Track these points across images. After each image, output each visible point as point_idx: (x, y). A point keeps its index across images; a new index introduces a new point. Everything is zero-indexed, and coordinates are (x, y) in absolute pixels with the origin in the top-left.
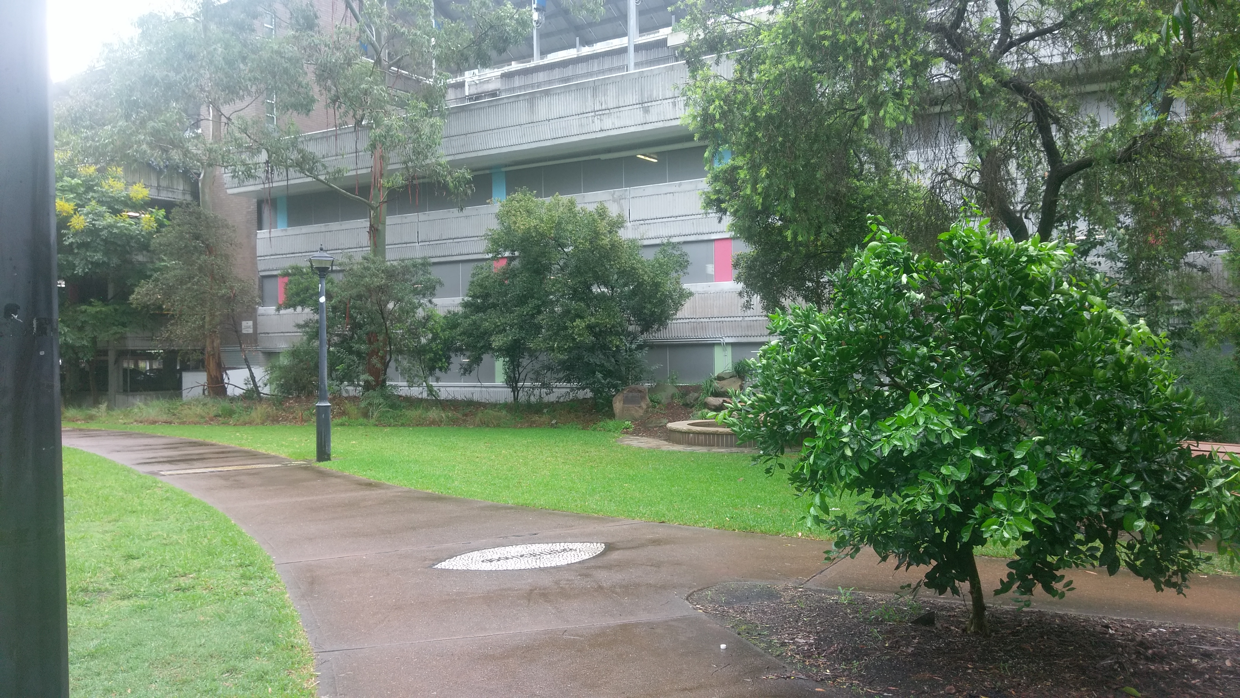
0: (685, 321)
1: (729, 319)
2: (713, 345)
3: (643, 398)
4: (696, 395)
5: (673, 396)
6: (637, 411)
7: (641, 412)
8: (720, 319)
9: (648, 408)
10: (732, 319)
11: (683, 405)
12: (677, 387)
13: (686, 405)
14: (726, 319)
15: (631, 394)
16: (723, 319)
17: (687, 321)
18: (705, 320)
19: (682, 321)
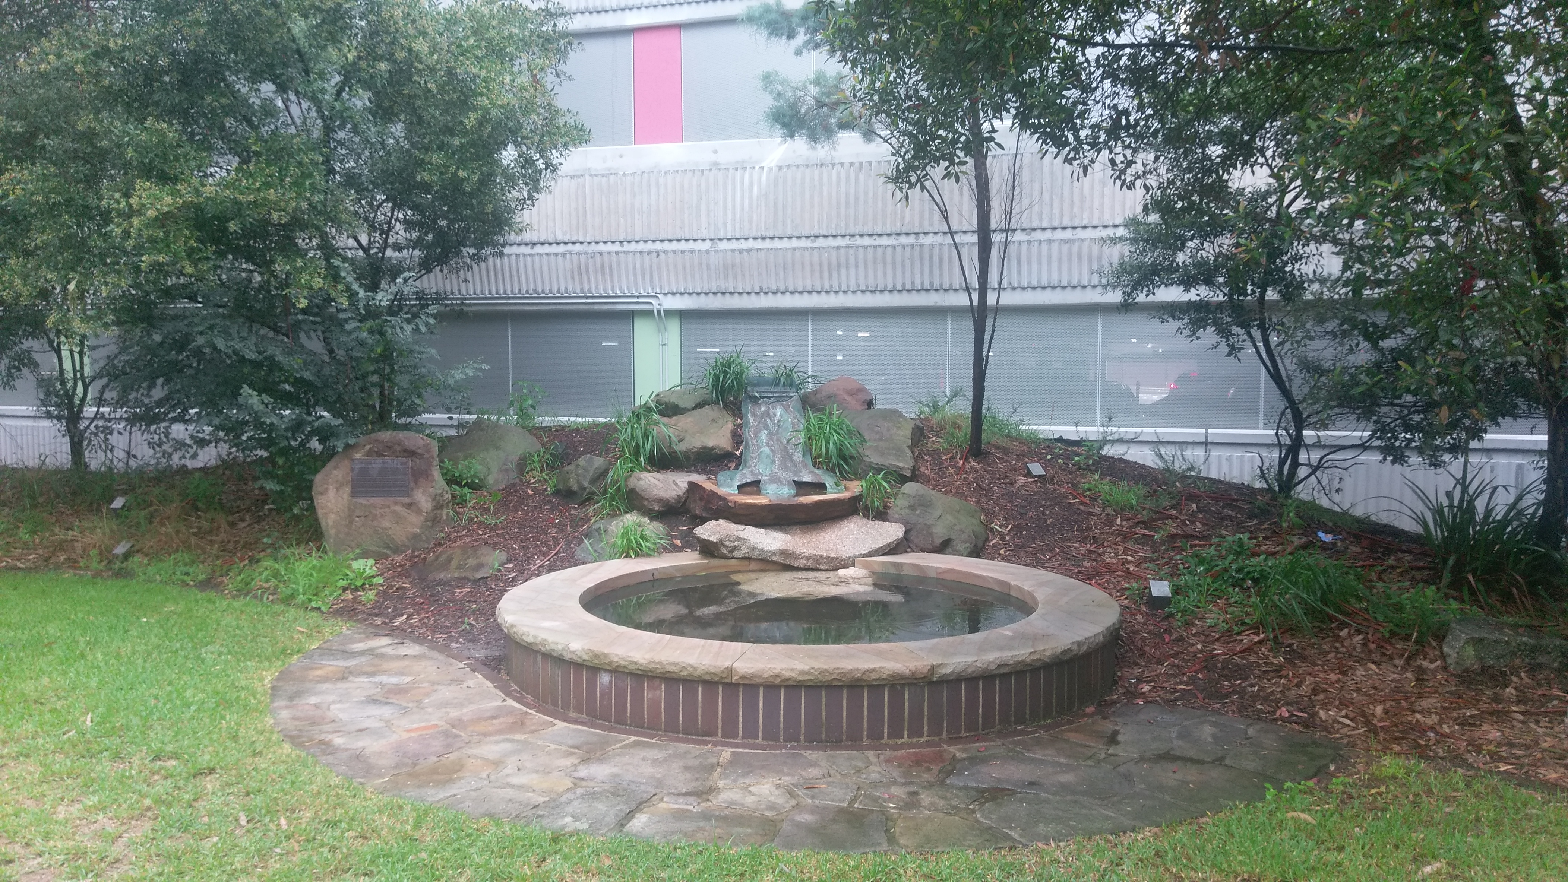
0: (554, 249)
1: (674, 246)
2: (629, 316)
3: (421, 475)
4: (599, 462)
5: (523, 464)
6: (399, 520)
7: (414, 523)
8: (650, 246)
9: (439, 507)
10: (683, 246)
11: (557, 493)
12: (537, 431)
13: (566, 495)
14: (666, 246)
15: (377, 464)
16: (658, 246)
17: (561, 249)
18: (610, 247)
19: (546, 249)
